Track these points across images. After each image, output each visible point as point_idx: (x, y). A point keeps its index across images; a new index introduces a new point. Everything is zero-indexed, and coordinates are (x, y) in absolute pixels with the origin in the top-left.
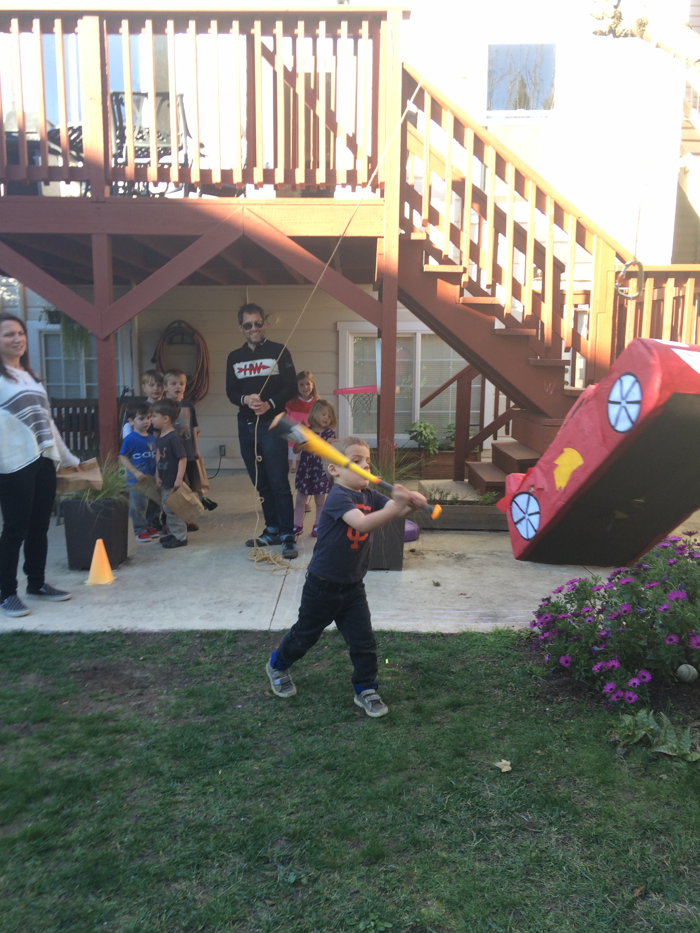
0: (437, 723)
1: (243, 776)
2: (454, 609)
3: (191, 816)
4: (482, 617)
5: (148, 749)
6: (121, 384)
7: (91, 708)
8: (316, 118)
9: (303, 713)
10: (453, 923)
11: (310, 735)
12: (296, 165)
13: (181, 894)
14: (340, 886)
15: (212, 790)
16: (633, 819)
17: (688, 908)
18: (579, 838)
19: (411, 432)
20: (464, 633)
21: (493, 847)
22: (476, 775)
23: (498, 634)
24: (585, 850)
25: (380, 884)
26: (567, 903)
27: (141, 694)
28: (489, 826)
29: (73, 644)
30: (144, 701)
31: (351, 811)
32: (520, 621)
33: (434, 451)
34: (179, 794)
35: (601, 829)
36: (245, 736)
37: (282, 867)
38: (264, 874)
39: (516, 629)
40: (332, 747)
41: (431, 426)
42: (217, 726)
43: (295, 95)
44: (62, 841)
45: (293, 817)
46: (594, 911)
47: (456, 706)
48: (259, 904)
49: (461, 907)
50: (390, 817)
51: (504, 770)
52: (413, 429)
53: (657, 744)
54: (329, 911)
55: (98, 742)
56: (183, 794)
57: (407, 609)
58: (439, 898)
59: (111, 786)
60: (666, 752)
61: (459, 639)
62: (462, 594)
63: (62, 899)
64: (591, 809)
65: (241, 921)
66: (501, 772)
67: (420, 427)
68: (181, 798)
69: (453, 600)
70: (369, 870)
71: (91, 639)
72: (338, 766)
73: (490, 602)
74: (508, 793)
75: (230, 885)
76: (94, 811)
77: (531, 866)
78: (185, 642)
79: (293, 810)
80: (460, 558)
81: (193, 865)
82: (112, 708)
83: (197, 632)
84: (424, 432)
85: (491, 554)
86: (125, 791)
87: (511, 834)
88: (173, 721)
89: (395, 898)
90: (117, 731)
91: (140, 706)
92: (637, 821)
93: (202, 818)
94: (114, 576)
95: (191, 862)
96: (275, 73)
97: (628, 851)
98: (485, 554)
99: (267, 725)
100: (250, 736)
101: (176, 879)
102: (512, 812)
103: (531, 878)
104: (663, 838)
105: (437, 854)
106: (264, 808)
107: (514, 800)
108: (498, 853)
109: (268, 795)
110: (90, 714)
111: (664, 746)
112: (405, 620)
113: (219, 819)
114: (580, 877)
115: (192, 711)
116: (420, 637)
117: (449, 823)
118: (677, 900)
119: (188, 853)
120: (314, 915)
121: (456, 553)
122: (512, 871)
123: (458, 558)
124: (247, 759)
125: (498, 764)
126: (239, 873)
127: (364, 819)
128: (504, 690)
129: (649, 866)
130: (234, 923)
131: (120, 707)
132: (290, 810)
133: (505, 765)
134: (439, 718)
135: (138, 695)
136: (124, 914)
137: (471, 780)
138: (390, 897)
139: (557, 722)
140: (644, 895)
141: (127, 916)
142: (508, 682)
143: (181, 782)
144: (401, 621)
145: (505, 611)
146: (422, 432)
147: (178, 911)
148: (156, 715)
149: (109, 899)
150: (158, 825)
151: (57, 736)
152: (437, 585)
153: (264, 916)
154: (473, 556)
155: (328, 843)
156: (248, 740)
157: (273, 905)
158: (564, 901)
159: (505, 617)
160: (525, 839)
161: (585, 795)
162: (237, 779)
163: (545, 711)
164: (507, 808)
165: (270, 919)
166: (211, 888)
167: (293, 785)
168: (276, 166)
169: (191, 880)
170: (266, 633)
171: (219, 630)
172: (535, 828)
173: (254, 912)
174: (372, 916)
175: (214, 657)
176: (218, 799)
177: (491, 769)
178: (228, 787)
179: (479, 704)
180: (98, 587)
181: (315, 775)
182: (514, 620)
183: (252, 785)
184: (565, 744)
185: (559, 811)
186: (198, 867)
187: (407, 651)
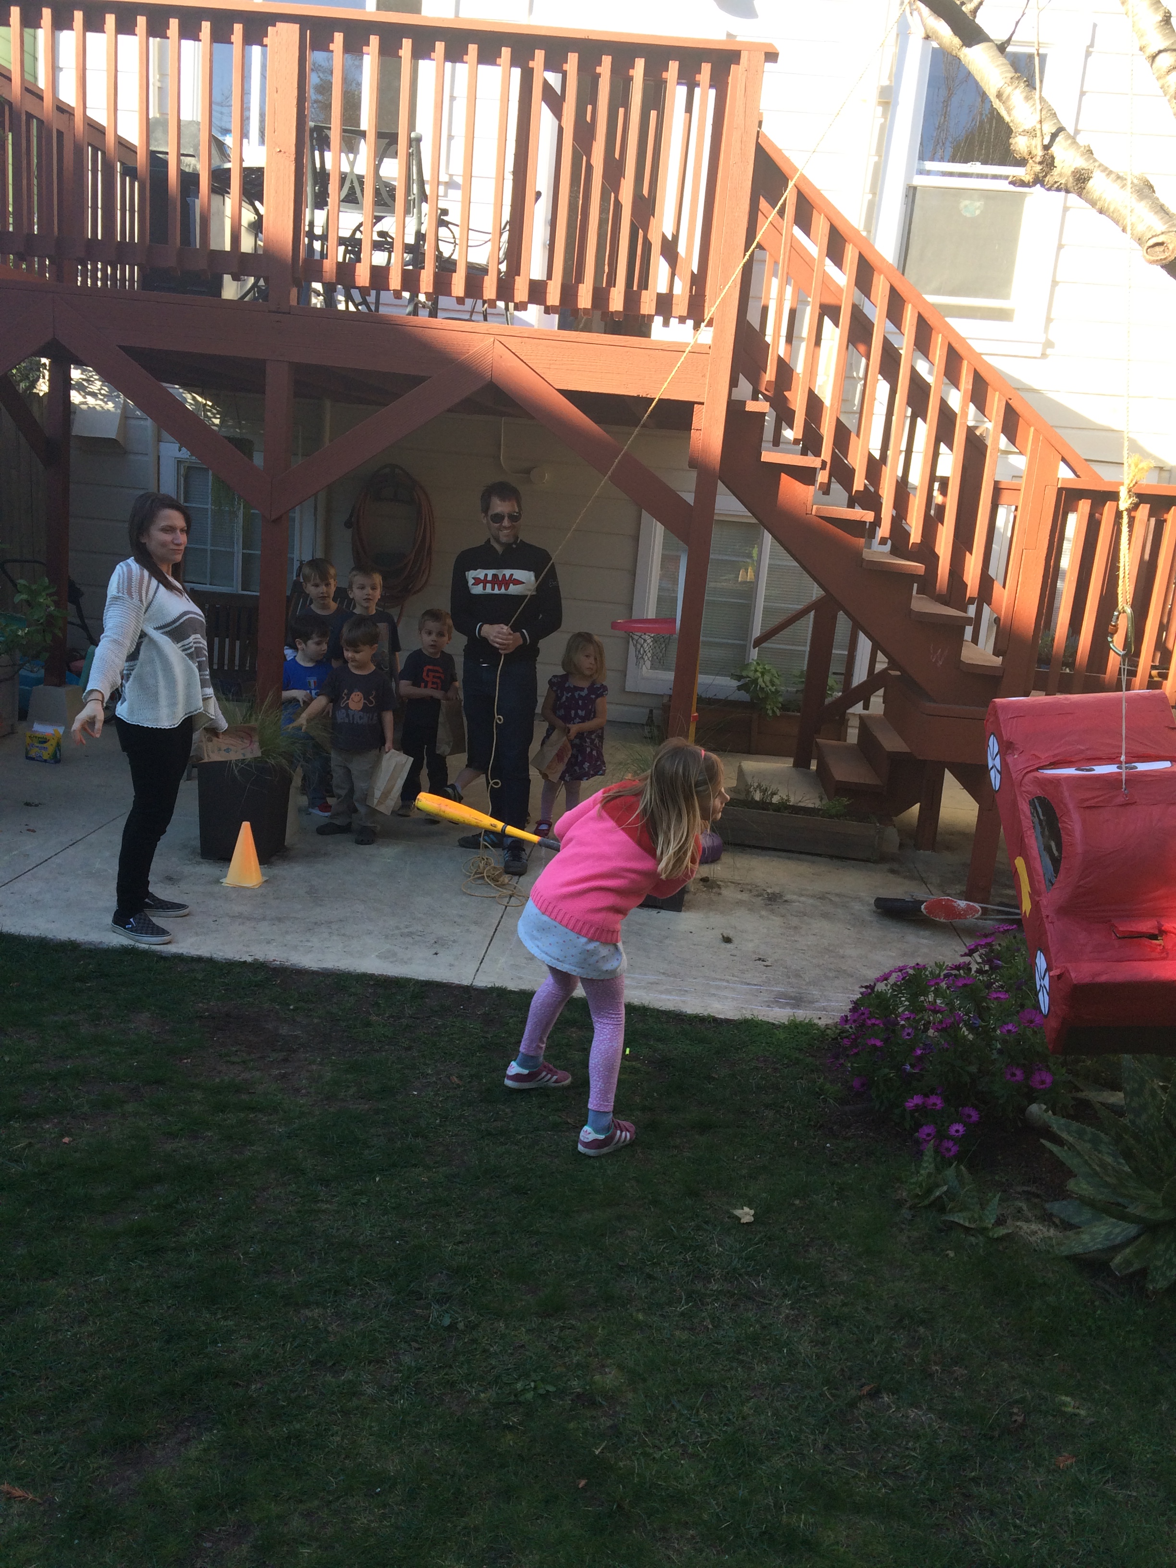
0: (676, 1147)
1: (406, 1188)
2: (742, 983)
3: (335, 1231)
4: (779, 999)
5: (289, 1137)
6: (296, 555)
7: (220, 1072)
8: (618, 205)
9: (498, 1113)
10: (630, 1395)
11: (502, 1144)
12: (580, 279)
13: (311, 1323)
14: (503, 1336)
15: (364, 1201)
16: (892, 1302)
17: (923, 1415)
18: (815, 1317)
19: (739, 678)
20: (746, 1021)
21: (704, 1314)
22: (706, 1223)
23: (794, 1027)
24: (819, 1332)
25: (552, 1340)
26: (776, 1391)
27: (286, 1060)
28: (707, 1289)
29: (200, 976)
30: (290, 1070)
31: (535, 1249)
32: (833, 1011)
33: (774, 712)
34: (322, 1201)
35: (846, 1310)
36: (416, 1136)
37: (437, 1307)
38: (414, 1312)
39: (822, 1023)
40: (528, 1163)
41: (774, 671)
42: (382, 1117)
43: (590, 167)
44: (174, 1242)
45: (460, 1248)
46: (807, 1403)
47: (704, 1127)
48: (403, 1345)
49: (644, 1380)
50: (583, 1262)
51: (743, 1221)
52: (744, 674)
53: (951, 1211)
54: (485, 1364)
55: (225, 1120)
56: (327, 1202)
57: (675, 976)
58: (621, 1367)
59: (238, 1180)
60: (961, 1222)
61: (737, 1028)
62: (760, 959)
63: (171, 1311)
64: (842, 1283)
65: (378, 1362)
66: (740, 1223)
67: (756, 671)
68: (325, 1206)
69: (745, 967)
70: (542, 1322)
71: (225, 971)
72: (530, 1190)
73: (798, 976)
74: (742, 1250)
75: (371, 1319)
76: (215, 1210)
77: (744, 1343)
78: (353, 990)
79: (462, 1239)
80: (773, 899)
81: (330, 1290)
82: (246, 1075)
83: (372, 976)
84: (760, 680)
85: (822, 897)
86: (255, 1189)
87: (732, 1301)
88: (325, 1102)
89: (567, 1359)
90: (252, 1109)
91: (284, 1076)
92: (896, 1305)
93: (347, 1235)
94: (263, 875)
95: (328, 1287)
96: (561, 130)
97: (873, 1340)
98: (813, 896)
99: (448, 1123)
100: (422, 1137)
101: (307, 1305)
102: (740, 1275)
103: (740, 1357)
104: (922, 1330)
105: (631, 1315)
106: (427, 1231)
107: (746, 1260)
108: (708, 1323)
109: (434, 1216)
110: (217, 1080)
111: (960, 1214)
112: (668, 992)
113: (369, 1238)
114: (802, 1364)
115: (352, 1091)
116: (683, 1020)
117: (655, 1279)
118: (912, 1405)
119: (326, 1275)
120: (466, 1366)
121: (769, 891)
122: (719, 1347)
123: (769, 899)
124: (415, 1166)
125: (738, 1212)
126: (384, 1306)
127: (550, 1261)
128: (777, 1112)
129: (893, 1362)
130: (370, 1363)
131: (258, 1074)
132: (458, 1238)
133: (746, 1214)
134: (678, 1141)
135: (283, 1060)
136: (242, 1337)
137: (698, 1228)
138: (562, 1357)
139: (835, 1164)
140: (874, 1394)
141: (245, 1340)
142: (786, 1101)
143: (326, 1186)
144: (661, 992)
145: (815, 992)
146: (757, 679)
147: (306, 1342)
148: (303, 1091)
149: (225, 1318)
150: (293, 1237)
151: (174, 1106)
152: (727, 940)
153: (407, 1359)
154: (795, 897)
155: (498, 1284)
156: (419, 1140)
157: (419, 1349)
158: (774, 1388)
159: (813, 1002)
160: (747, 1310)
161: (840, 1265)
162: (398, 1190)
163: (824, 1147)
164: (734, 1269)
165: (413, 1364)
166: (349, 1320)
167: (467, 1207)
168: (550, 276)
169: (325, 1308)
170: (468, 990)
171: (402, 978)
172: (764, 1298)
173: (395, 1354)
174: (534, 1376)
175: (392, 1016)
176: (370, 1213)
177: (729, 1217)
178: (385, 1200)
179: (738, 1127)
180: (239, 889)
181: (497, 1198)
182: (824, 1009)
183: (416, 1200)
184: (835, 1195)
185: (800, 1280)
186: (336, 1293)
187: (659, 1040)
